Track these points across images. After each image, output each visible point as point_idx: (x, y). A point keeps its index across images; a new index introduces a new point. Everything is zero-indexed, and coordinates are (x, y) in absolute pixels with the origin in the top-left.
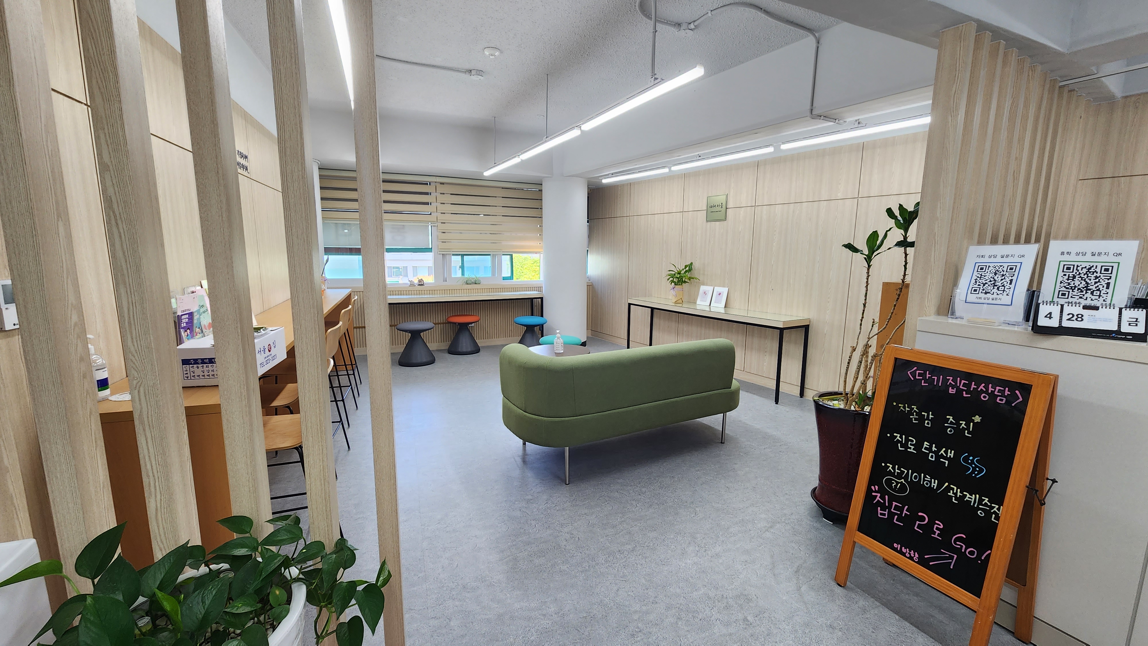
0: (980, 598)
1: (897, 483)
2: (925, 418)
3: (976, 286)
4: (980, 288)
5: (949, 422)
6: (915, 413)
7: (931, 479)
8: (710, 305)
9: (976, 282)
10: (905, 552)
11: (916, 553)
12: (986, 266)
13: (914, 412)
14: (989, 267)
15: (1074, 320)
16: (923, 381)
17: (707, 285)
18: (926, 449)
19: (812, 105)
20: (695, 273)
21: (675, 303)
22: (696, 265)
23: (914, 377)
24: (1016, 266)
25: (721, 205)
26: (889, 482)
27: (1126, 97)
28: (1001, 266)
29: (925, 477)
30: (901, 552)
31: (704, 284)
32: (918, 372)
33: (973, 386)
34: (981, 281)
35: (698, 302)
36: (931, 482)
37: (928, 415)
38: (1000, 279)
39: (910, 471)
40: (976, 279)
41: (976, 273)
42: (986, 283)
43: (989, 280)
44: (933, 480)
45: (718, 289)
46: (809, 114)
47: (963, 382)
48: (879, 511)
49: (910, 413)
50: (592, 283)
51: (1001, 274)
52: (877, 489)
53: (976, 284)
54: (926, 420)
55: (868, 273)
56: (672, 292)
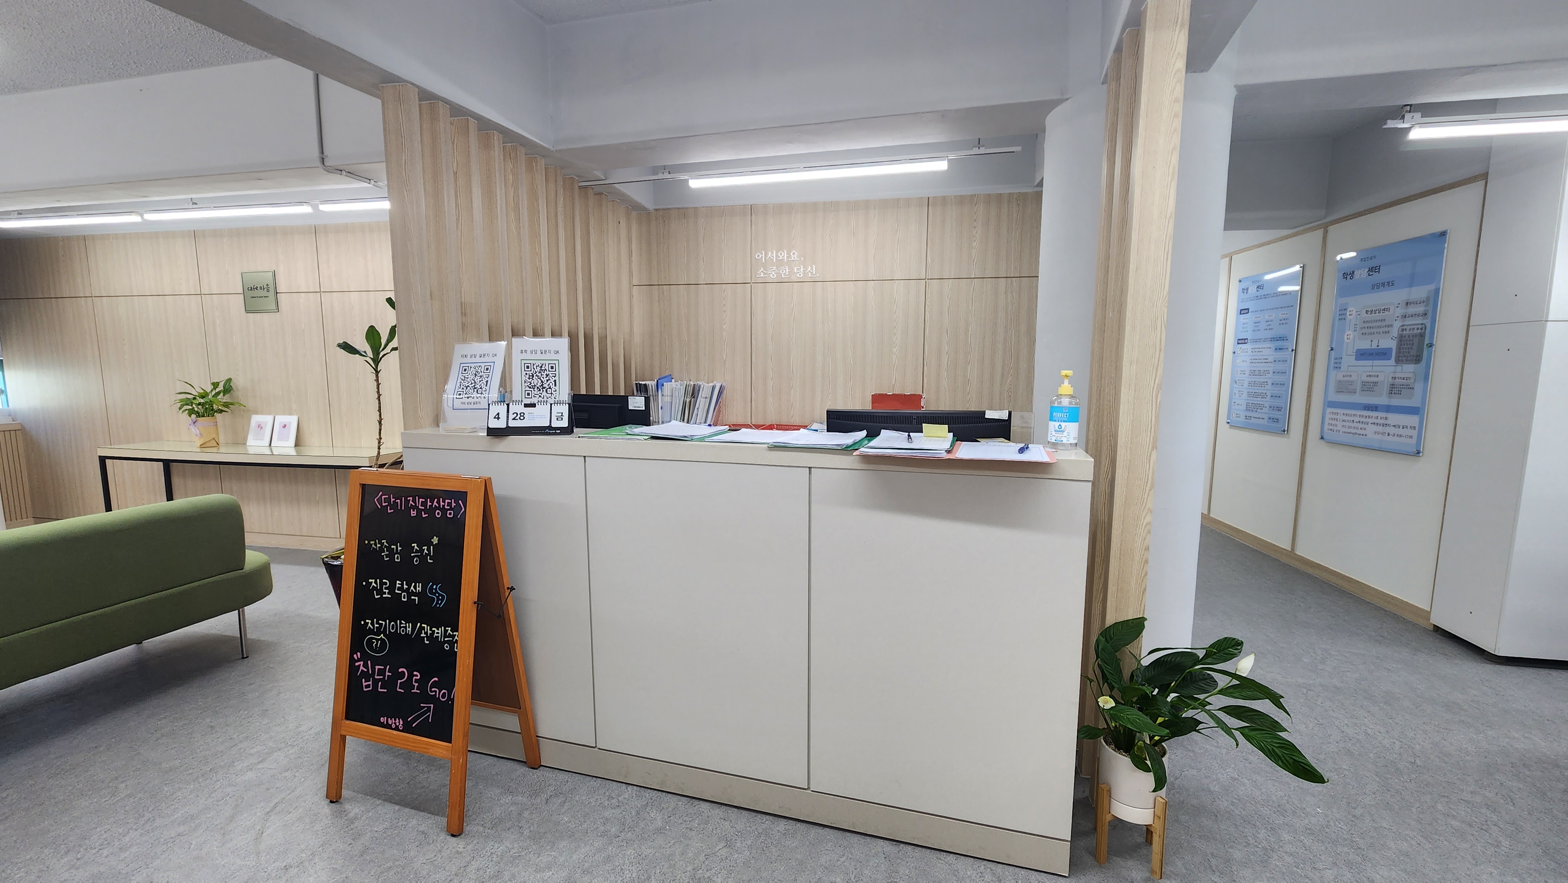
0: (451, 743)
1: (377, 640)
2: (395, 552)
3: (460, 390)
4: (463, 392)
5: (414, 551)
6: (385, 549)
7: (406, 624)
8: (270, 445)
9: (460, 385)
10: (391, 723)
11: (401, 719)
12: (468, 367)
13: (385, 547)
14: (471, 367)
15: (517, 419)
16: (389, 507)
17: (262, 414)
18: (399, 589)
19: (322, 152)
20: (240, 394)
21: (202, 446)
22: (239, 382)
23: (381, 505)
24: (491, 366)
25: (265, 287)
26: (370, 641)
27: (656, 210)
28: (480, 366)
29: (401, 623)
30: (388, 726)
31: (256, 413)
32: (383, 497)
33: (429, 504)
34: (464, 384)
35: (250, 441)
36: (405, 627)
37: (397, 548)
38: (479, 380)
39: (388, 621)
40: (461, 382)
41: (460, 375)
42: (468, 386)
43: (470, 383)
44: (407, 624)
45: (281, 419)
46: (319, 164)
47: (421, 500)
48: (364, 684)
49: (381, 550)
50: (22, 425)
51: (480, 375)
52: (359, 657)
53: (460, 388)
54: (396, 554)
55: (377, 380)
56: (194, 430)
